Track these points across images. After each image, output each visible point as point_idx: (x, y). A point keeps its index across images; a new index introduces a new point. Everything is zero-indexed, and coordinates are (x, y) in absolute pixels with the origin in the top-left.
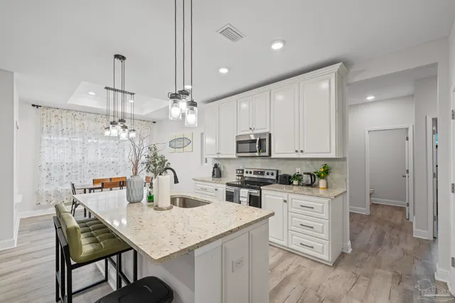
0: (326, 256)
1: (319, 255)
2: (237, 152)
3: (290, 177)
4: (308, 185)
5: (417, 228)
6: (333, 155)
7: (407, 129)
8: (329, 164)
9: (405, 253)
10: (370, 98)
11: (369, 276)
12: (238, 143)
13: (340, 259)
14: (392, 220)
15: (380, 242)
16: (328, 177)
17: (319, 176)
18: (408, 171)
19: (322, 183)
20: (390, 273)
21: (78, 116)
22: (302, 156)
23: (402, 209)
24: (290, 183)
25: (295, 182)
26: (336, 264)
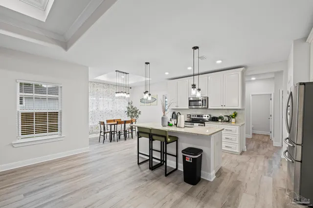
0: (238, 151)
1: (234, 151)
2: (189, 105)
3: (217, 118)
4: (227, 121)
5: (275, 141)
6: (240, 108)
7: (271, 94)
8: (237, 112)
9: (269, 150)
10: (253, 79)
11: (256, 157)
12: (190, 101)
13: (242, 153)
14: (264, 140)
15: (258, 147)
16: (236, 118)
17: (232, 117)
18: (271, 116)
19: (233, 120)
20: (264, 156)
21: (96, 85)
22: (224, 108)
23: (268, 136)
24: (217, 121)
25: (220, 120)
26: (241, 154)
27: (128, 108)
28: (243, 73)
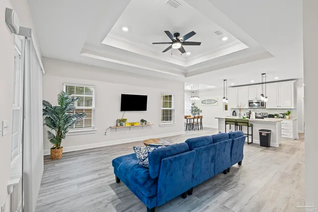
2: (249, 106)
3: (273, 115)
4: (281, 118)
6: (292, 108)
8: (290, 110)
12: (250, 103)
22: (280, 108)
25: (276, 117)
27: (192, 107)
28: (295, 83)
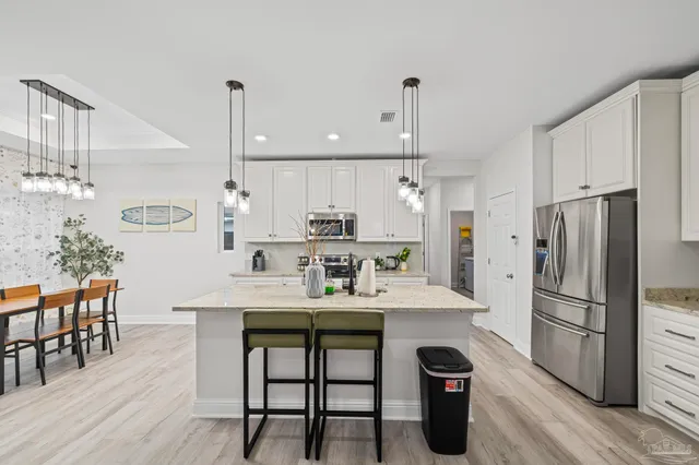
8: (409, 247)
16: (409, 260)
17: (402, 259)
19: (403, 265)
22: (392, 240)
27: (65, 239)
